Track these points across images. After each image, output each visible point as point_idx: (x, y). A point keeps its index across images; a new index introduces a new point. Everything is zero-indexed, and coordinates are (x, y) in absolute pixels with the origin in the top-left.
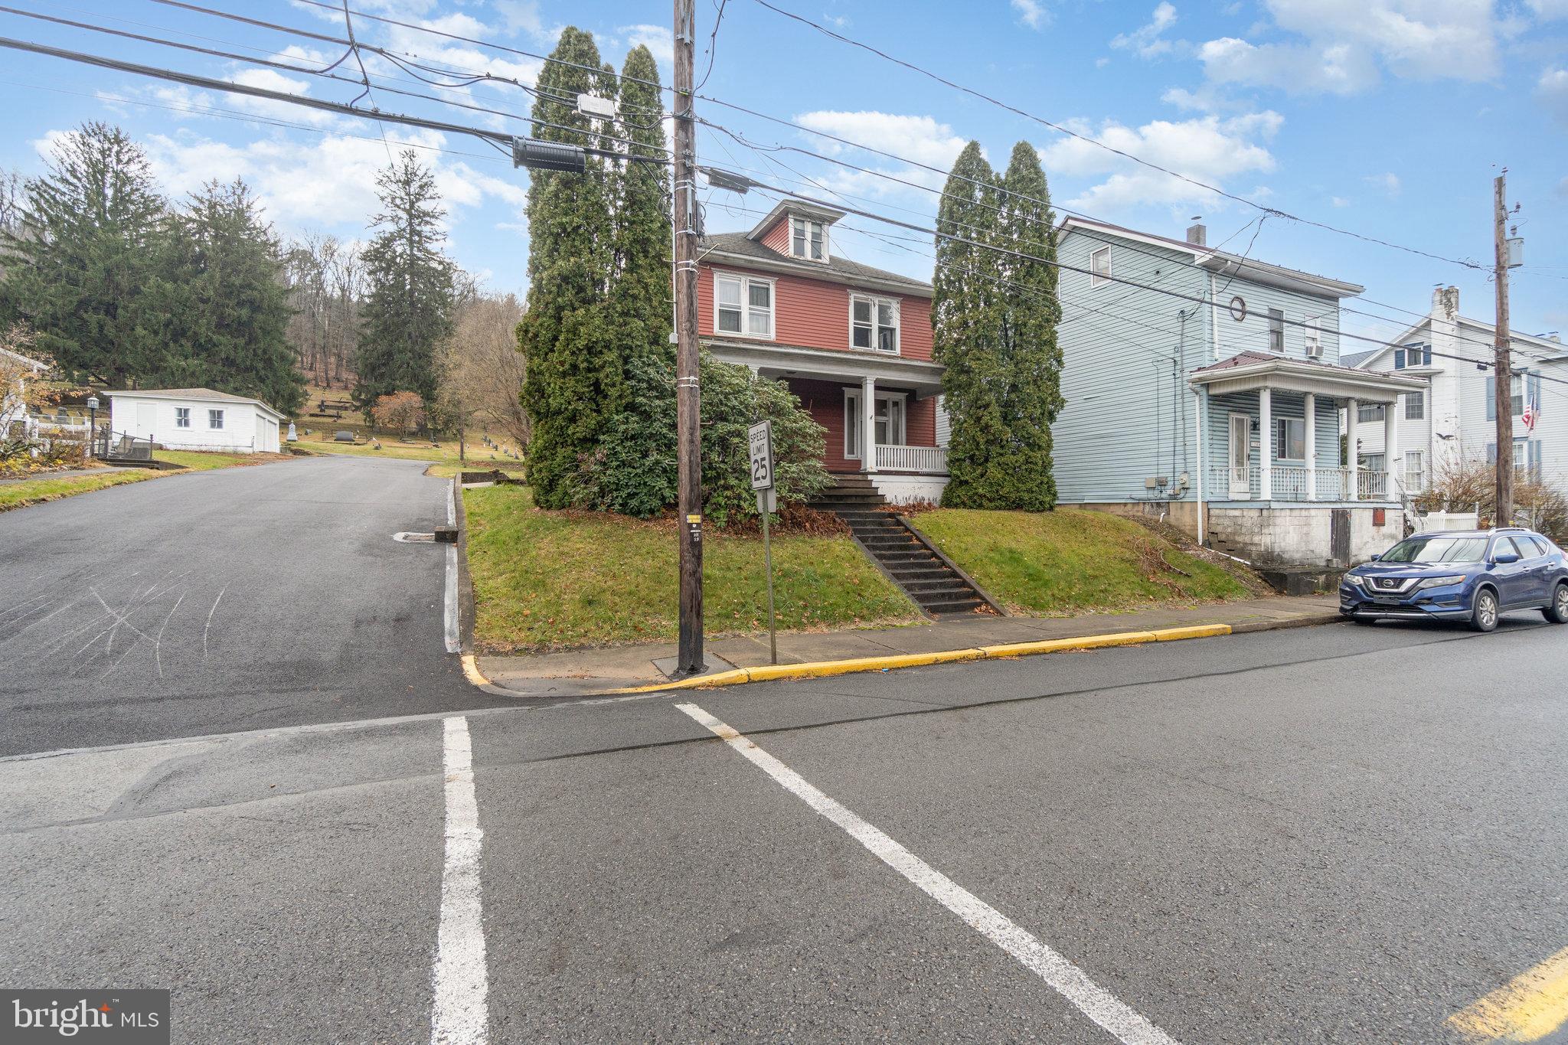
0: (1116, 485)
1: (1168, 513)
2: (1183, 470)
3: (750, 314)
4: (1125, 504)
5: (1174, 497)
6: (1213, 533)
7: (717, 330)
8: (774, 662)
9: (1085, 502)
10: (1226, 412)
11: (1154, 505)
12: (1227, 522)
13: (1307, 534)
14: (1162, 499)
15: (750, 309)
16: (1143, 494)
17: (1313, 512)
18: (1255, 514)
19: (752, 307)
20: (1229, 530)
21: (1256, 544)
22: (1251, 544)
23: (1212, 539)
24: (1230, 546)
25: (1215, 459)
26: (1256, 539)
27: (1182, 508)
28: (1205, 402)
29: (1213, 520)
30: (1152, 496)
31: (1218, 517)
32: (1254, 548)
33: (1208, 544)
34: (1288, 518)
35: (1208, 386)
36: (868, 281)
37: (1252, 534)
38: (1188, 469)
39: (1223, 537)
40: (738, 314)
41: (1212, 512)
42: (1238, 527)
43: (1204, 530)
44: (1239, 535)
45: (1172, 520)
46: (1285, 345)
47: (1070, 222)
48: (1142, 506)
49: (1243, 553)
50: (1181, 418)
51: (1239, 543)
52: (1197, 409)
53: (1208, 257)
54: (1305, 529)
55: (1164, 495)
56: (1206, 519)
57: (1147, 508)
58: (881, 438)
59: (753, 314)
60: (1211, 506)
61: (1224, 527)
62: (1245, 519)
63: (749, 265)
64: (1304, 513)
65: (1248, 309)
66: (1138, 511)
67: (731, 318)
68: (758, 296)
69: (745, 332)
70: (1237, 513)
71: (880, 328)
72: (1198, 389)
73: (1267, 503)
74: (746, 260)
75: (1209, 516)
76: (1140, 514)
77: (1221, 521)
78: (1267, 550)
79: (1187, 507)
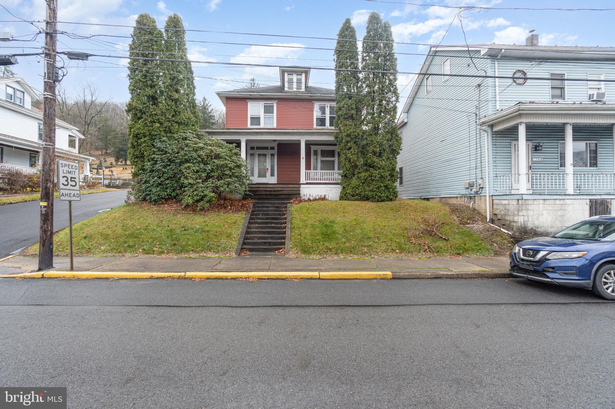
0: (454, 187)
1: (475, 203)
2: (480, 177)
3: (264, 117)
4: (457, 197)
5: (476, 193)
6: (495, 214)
7: (249, 126)
8: (72, 269)
9: (441, 196)
10: (510, 141)
11: (469, 198)
12: (501, 208)
13: (562, 216)
14: (472, 194)
15: (264, 115)
16: (464, 192)
17: (568, 202)
18: (515, 202)
19: (265, 114)
20: (502, 213)
21: (516, 222)
22: (513, 222)
23: (495, 218)
24: (503, 223)
25: (498, 170)
26: (516, 219)
27: (480, 199)
28: (490, 136)
29: (495, 207)
30: (467, 193)
31: (497, 204)
32: (515, 224)
33: (492, 221)
34: (541, 206)
35: (492, 126)
36: (320, 96)
37: (514, 215)
38: (483, 177)
39: (499, 217)
40: (260, 118)
41: (494, 202)
42: (507, 211)
43: (490, 213)
44: (507, 216)
45: (476, 207)
46: (566, 95)
47: (433, 49)
48: (463, 198)
49: (508, 226)
50: (479, 147)
51: (507, 221)
52: (486, 140)
53: (486, 50)
54: (560, 213)
55: (472, 192)
56: (492, 206)
57: (466, 199)
58: (308, 167)
59: (266, 117)
60: (494, 198)
61: (500, 211)
62: (510, 206)
63: (262, 97)
64: (561, 202)
65: (528, 76)
66: (462, 201)
67: (256, 120)
68: (268, 110)
69: (262, 125)
70: (506, 202)
71: (330, 117)
72: (486, 129)
73: (521, 196)
74: (260, 95)
75: (493, 204)
76: (463, 203)
77: (498, 207)
78: (521, 226)
79: (483, 198)
